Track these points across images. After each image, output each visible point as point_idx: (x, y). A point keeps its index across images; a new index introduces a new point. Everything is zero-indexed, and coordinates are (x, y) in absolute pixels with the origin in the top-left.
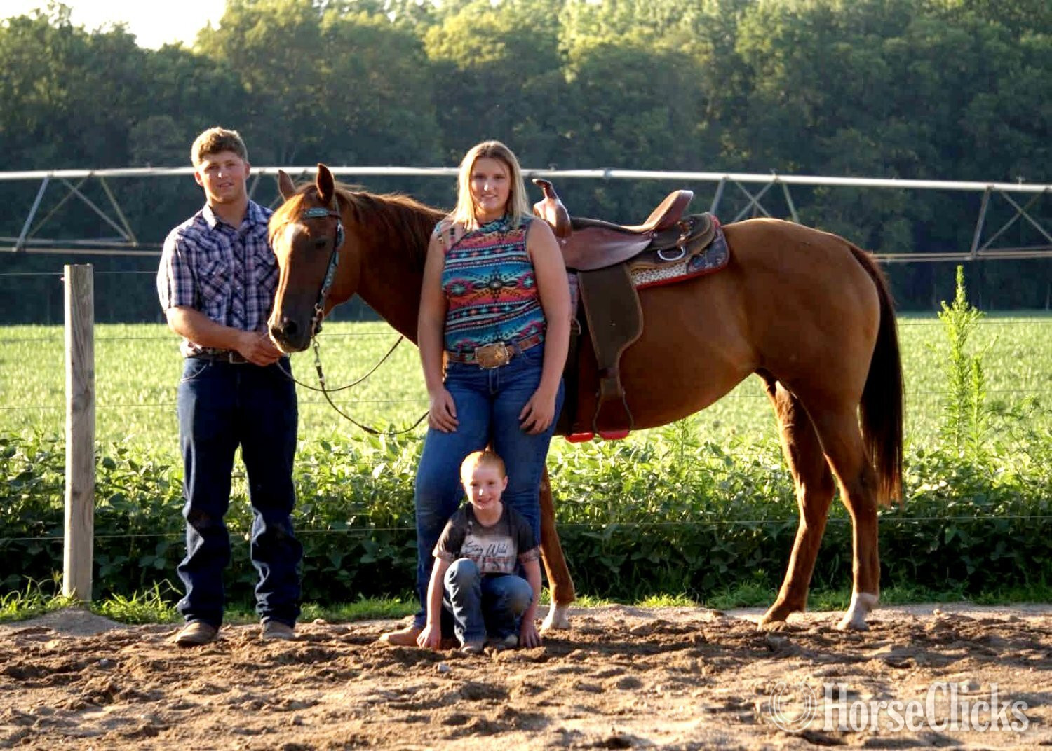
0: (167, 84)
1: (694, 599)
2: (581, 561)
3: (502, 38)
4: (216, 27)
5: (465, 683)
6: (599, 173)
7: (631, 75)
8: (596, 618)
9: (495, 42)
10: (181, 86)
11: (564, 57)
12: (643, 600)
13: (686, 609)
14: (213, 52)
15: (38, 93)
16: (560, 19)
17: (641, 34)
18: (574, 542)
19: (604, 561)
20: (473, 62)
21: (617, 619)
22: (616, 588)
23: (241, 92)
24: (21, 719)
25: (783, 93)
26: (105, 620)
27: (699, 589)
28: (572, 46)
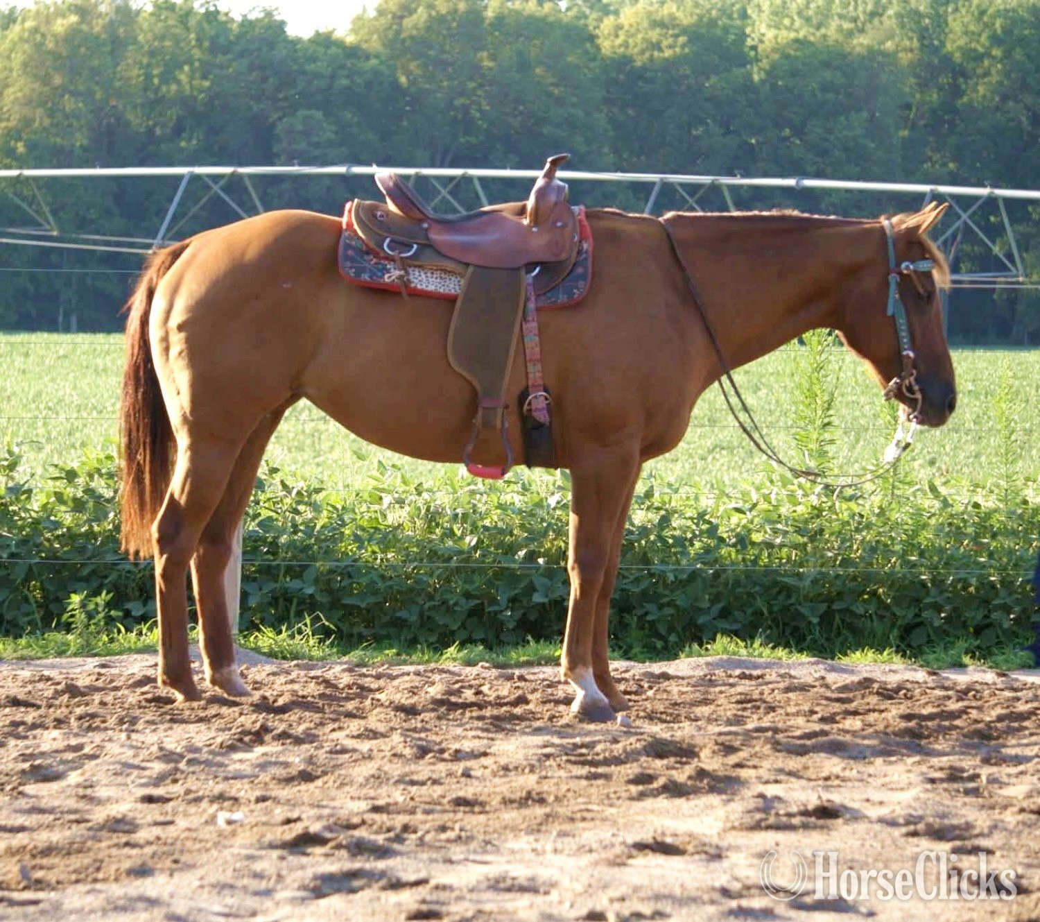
0: (317, 75)
1: (904, 656)
2: (775, 609)
3: (684, 31)
4: (372, 14)
5: (650, 739)
6: (791, 182)
7: (828, 75)
8: (793, 672)
9: (676, 36)
10: (333, 77)
11: (752, 53)
12: (846, 655)
13: (894, 667)
14: (366, 41)
15: (179, 82)
16: (749, 11)
17: (840, 29)
18: (768, 589)
19: (803, 610)
20: (651, 59)
21: (817, 675)
22: (815, 641)
23: (396, 85)
24: (167, 756)
25: (997, 99)
26: (252, 653)
27: (909, 646)
28: (761, 42)
